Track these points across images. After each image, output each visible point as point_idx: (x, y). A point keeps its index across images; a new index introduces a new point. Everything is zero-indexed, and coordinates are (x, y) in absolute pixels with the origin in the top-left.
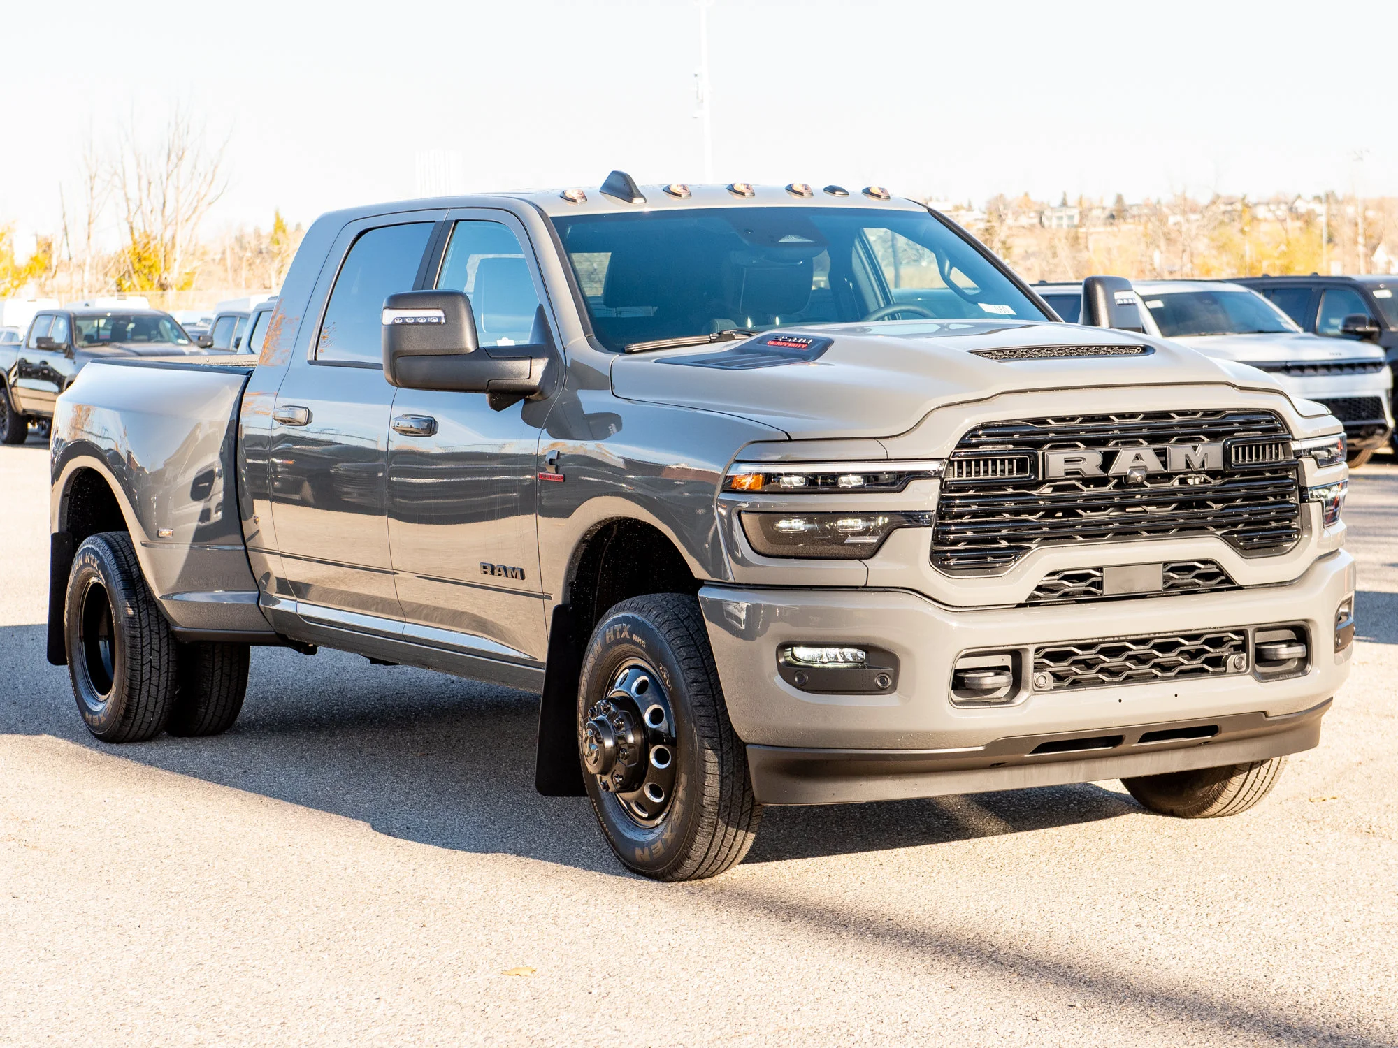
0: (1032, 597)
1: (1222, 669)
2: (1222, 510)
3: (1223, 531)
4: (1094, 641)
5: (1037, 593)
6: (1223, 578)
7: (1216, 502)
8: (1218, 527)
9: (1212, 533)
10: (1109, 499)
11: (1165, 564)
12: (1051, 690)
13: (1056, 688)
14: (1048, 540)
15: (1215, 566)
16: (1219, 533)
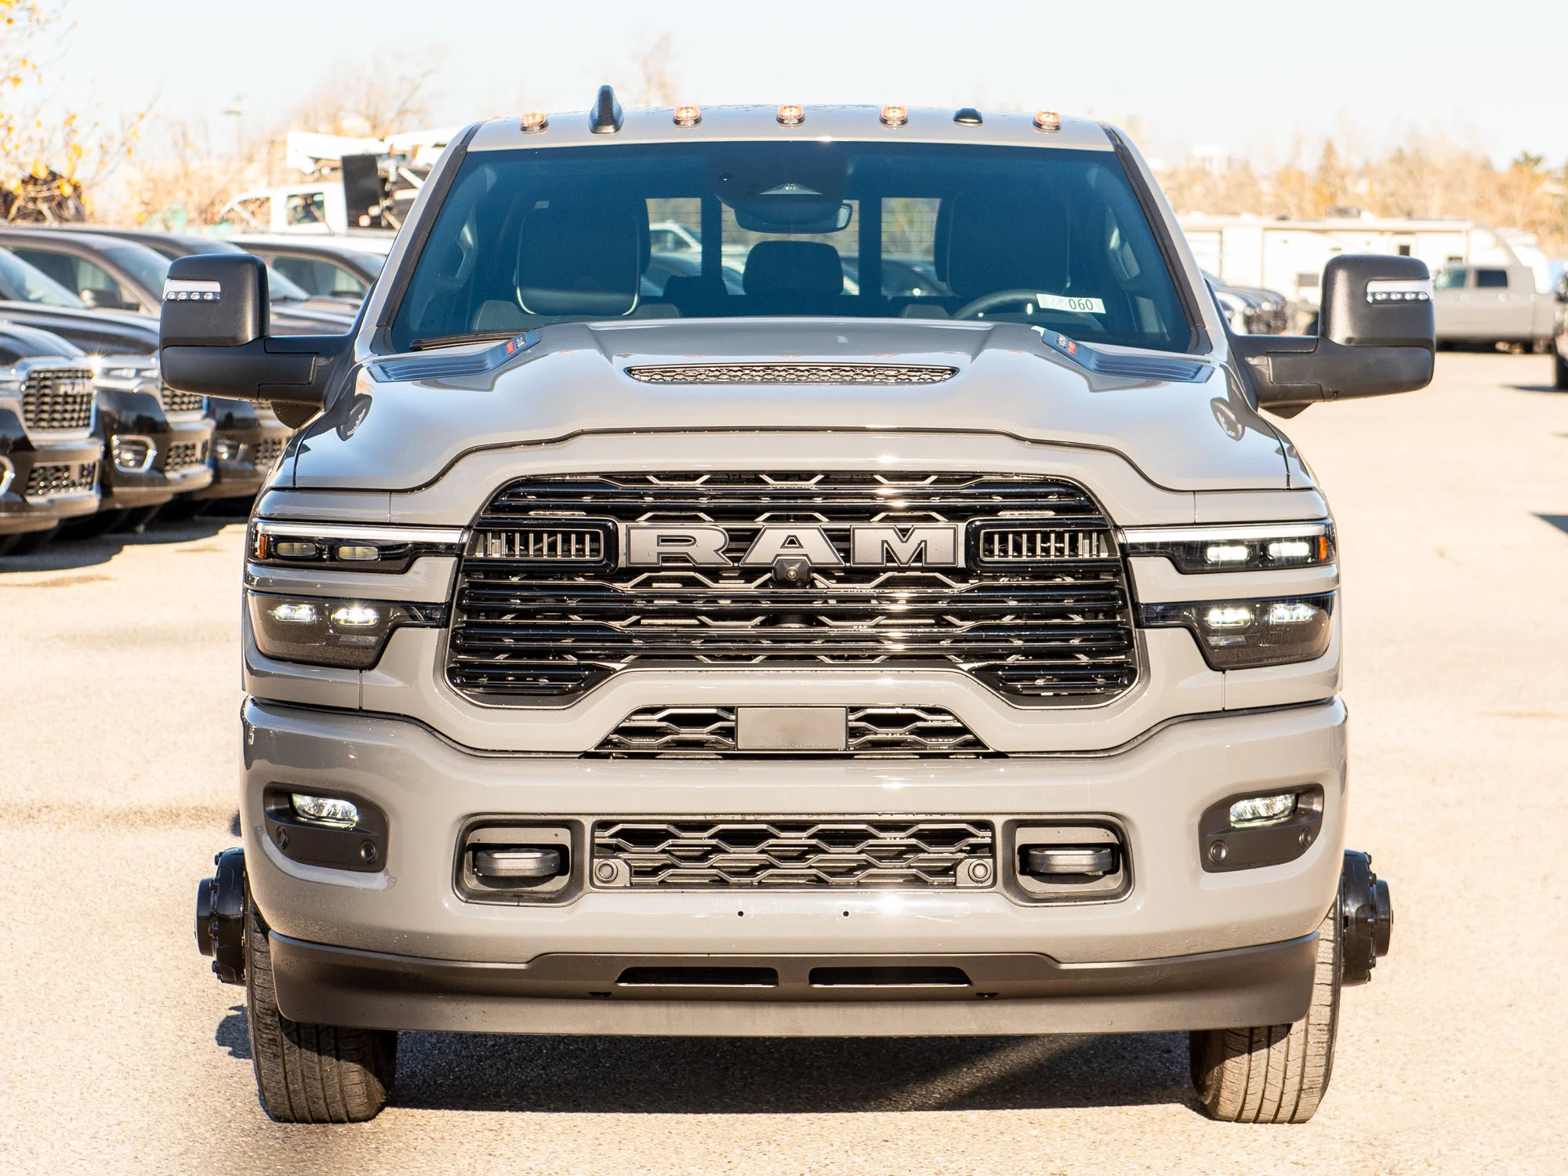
0: (606, 742)
1: (951, 880)
2: (973, 629)
3: (976, 665)
4: (709, 818)
5: (615, 738)
6: (969, 737)
7: (964, 616)
8: (968, 656)
9: (954, 666)
10: (754, 602)
11: (853, 710)
12: (625, 887)
13: (632, 886)
14: (647, 659)
15: (950, 718)
16: (966, 666)
